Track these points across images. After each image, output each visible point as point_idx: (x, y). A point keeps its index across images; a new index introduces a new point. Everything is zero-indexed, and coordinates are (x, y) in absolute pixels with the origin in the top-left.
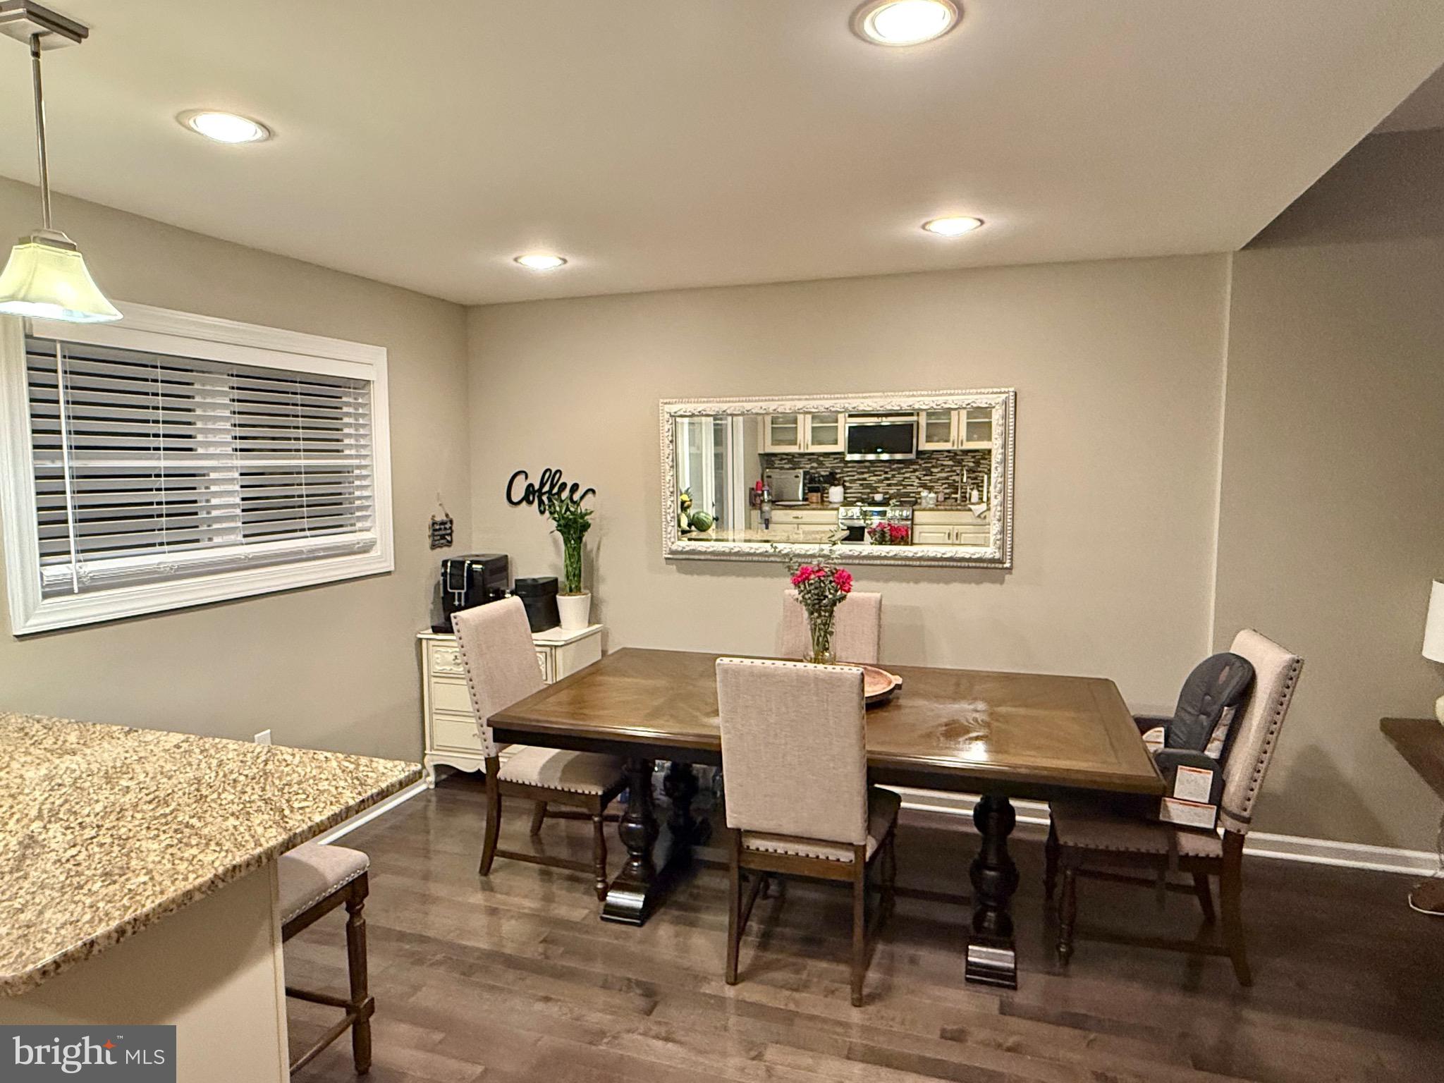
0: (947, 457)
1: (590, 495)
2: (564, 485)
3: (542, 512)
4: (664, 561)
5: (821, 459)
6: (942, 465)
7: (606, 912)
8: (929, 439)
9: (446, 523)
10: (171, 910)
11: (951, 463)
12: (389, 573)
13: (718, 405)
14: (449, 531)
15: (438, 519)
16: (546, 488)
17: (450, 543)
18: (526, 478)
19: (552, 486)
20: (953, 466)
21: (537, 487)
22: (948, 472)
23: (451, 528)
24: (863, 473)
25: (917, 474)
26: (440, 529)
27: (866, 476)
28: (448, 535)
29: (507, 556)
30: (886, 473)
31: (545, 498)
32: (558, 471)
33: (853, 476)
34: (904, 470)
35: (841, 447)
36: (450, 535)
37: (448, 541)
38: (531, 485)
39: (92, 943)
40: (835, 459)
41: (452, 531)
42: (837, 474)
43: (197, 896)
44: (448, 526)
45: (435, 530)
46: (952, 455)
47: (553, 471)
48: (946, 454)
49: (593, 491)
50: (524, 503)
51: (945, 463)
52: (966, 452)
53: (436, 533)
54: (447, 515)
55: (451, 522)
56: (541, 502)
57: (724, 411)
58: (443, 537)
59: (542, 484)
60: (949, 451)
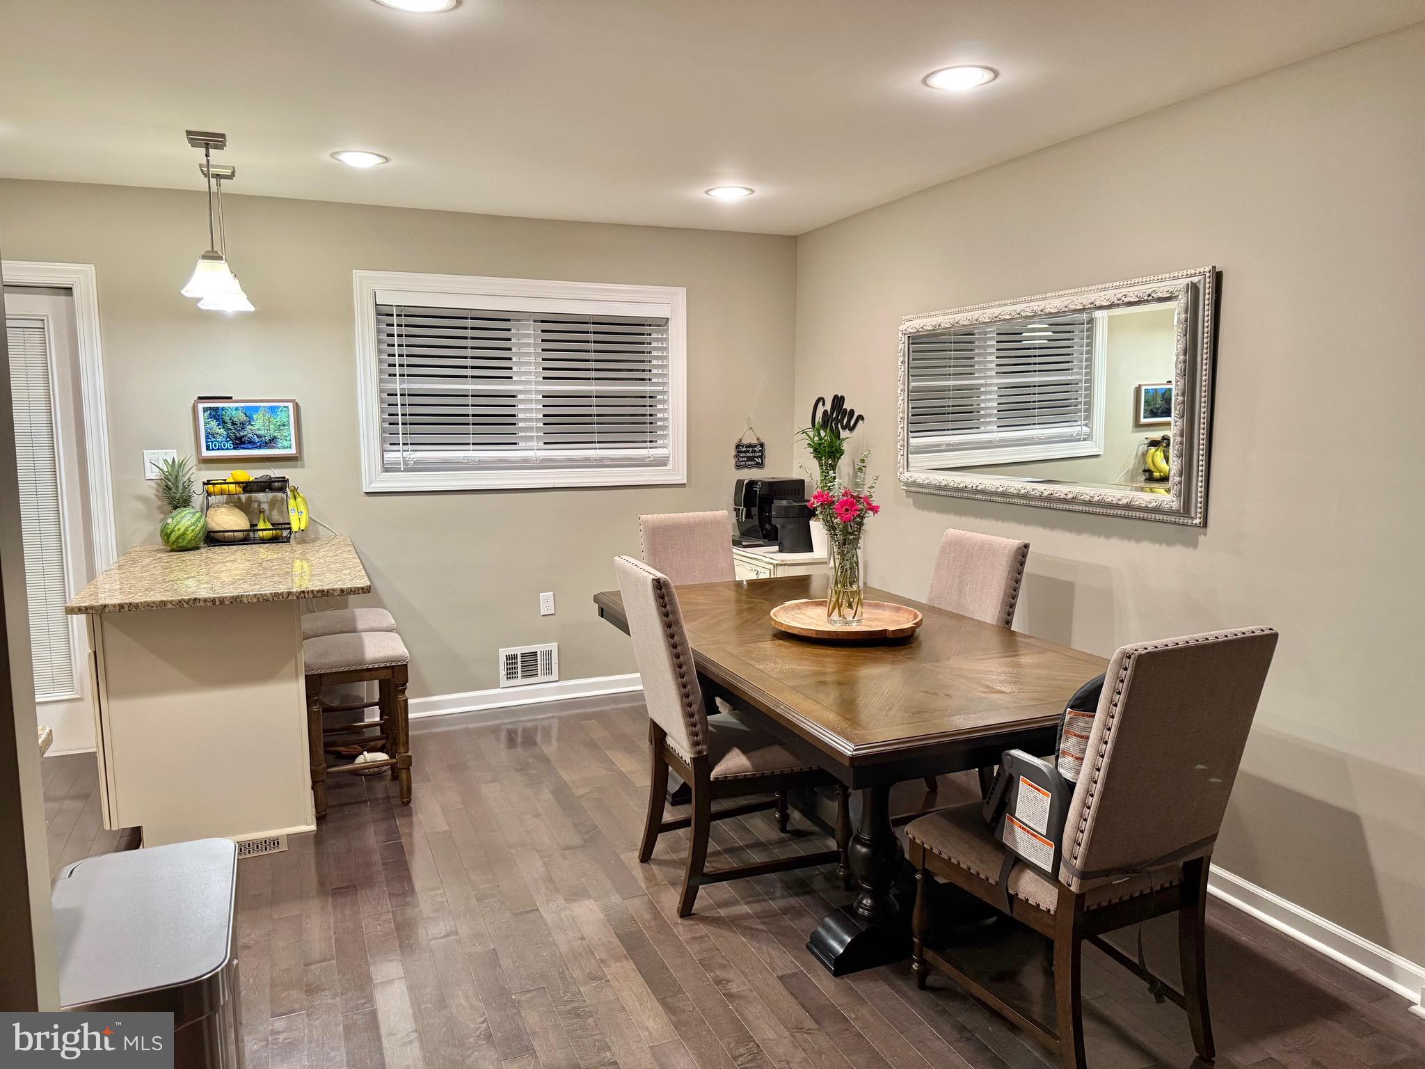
1: (860, 422)
2: (845, 411)
4: (903, 493)
9: (756, 446)
10: (152, 607)
12: (683, 485)
13: (935, 319)
14: (760, 454)
15: (745, 442)
16: (836, 415)
17: (761, 465)
18: (824, 404)
19: (840, 413)
21: (832, 413)
23: (762, 451)
26: (745, 452)
28: (757, 457)
29: (804, 480)
31: (833, 425)
36: (761, 457)
37: (757, 463)
38: (825, 413)
39: (105, 606)
41: (764, 454)
43: (169, 606)
44: (758, 448)
45: (741, 452)
47: (840, 398)
49: (864, 418)
53: (743, 454)
54: (758, 439)
55: (764, 445)
57: (940, 325)
58: (751, 459)
59: (832, 410)
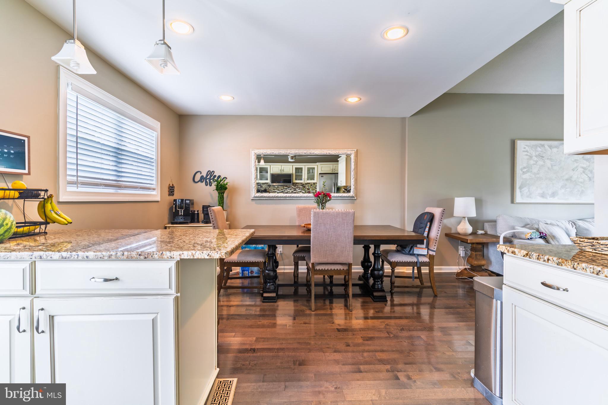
0: (301, 185)
1: (225, 179)
2: (215, 176)
3: (207, 185)
4: (251, 200)
5: (262, 185)
6: (299, 188)
7: (264, 299)
8: (296, 179)
11: (302, 187)
12: (158, 201)
15: (171, 185)
16: (209, 177)
17: (173, 195)
18: (201, 174)
19: (211, 176)
20: (302, 188)
21: (205, 176)
22: (301, 190)
23: (174, 189)
24: (275, 190)
25: (292, 190)
27: (276, 190)
29: (193, 200)
30: (282, 190)
31: (208, 180)
32: (213, 171)
33: (272, 191)
34: (288, 189)
35: (269, 181)
38: (202, 176)
40: (266, 185)
41: (174, 191)
42: (267, 190)
45: (170, 189)
46: (302, 185)
47: (211, 171)
48: (300, 184)
49: (226, 178)
50: (200, 182)
51: (300, 187)
52: (306, 184)
53: (170, 190)
54: (173, 185)
55: (174, 187)
56: (206, 182)
58: (172, 193)
59: (207, 175)
60: (301, 183)
